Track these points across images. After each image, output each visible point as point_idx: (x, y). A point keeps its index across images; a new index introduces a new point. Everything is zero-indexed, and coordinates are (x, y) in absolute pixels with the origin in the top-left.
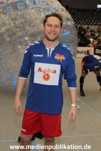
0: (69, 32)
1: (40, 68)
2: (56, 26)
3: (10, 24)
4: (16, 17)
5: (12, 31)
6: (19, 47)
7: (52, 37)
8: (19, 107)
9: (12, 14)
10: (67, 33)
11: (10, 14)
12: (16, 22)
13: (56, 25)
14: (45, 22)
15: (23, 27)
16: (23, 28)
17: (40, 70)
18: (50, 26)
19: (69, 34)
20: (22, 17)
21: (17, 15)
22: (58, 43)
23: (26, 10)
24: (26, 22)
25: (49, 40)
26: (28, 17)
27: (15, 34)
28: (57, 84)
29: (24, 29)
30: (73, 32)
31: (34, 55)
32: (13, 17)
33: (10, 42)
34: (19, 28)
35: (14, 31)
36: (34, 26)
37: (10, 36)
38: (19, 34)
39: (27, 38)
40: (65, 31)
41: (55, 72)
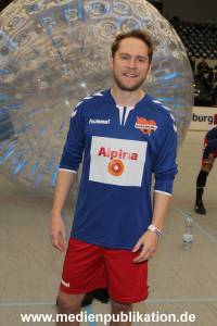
0: (174, 75)
1: (102, 149)
2: (139, 59)
3: (48, 53)
4: (62, 39)
5: (53, 69)
6: (67, 103)
7: (129, 82)
8: (60, 233)
9: (53, 31)
10: (170, 75)
11: (48, 31)
12: (63, 49)
13: (139, 57)
14: (115, 48)
15: (76, 61)
16: (76, 64)
17: (102, 152)
18: (126, 57)
19: (175, 78)
20: (75, 38)
21: (64, 34)
22: (143, 95)
23: (83, 25)
24: (82, 49)
25: (123, 88)
26: (89, 38)
27: (58, 75)
28: (138, 183)
29: (79, 66)
30: (184, 74)
31: (91, 121)
32: (55, 38)
33: (48, 91)
34: (67, 62)
35: (57, 68)
36: (99, 59)
37: (47, 79)
38: (68, 74)
39: (83, 85)
40: (167, 70)
41: (135, 157)
